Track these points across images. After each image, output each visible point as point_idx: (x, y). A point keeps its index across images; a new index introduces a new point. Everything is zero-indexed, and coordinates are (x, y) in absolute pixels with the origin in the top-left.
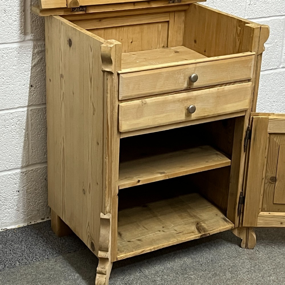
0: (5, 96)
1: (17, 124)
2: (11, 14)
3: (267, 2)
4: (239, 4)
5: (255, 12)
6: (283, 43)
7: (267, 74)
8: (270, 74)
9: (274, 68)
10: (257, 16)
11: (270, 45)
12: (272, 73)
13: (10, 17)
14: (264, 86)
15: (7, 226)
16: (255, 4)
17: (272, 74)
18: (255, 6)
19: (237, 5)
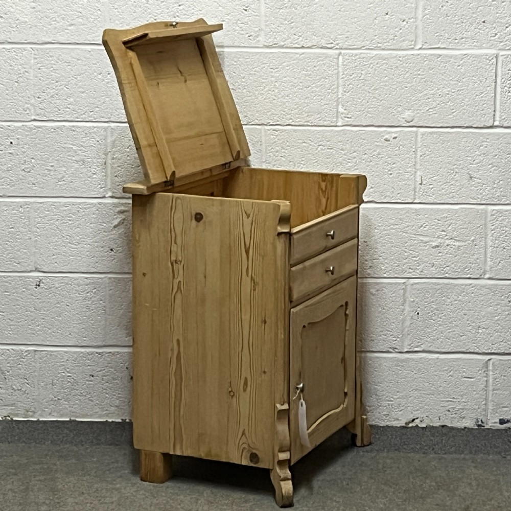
0: (80, 257)
1: (92, 292)
2: (90, 166)
3: (450, 184)
4: (403, 183)
5: (431, 195)
6: (485, 242)
7: (462, 285)
8: (466, 285)
9: (472, 276)
10: (435, 200)
11: (463, 244)
12: (471, 284)
13: (89, 169)
14: (459, 301)
15: (77, 417)
16: (430, 185)
17: (471, 286)
18: (431, 186)
19: (401, 183)
